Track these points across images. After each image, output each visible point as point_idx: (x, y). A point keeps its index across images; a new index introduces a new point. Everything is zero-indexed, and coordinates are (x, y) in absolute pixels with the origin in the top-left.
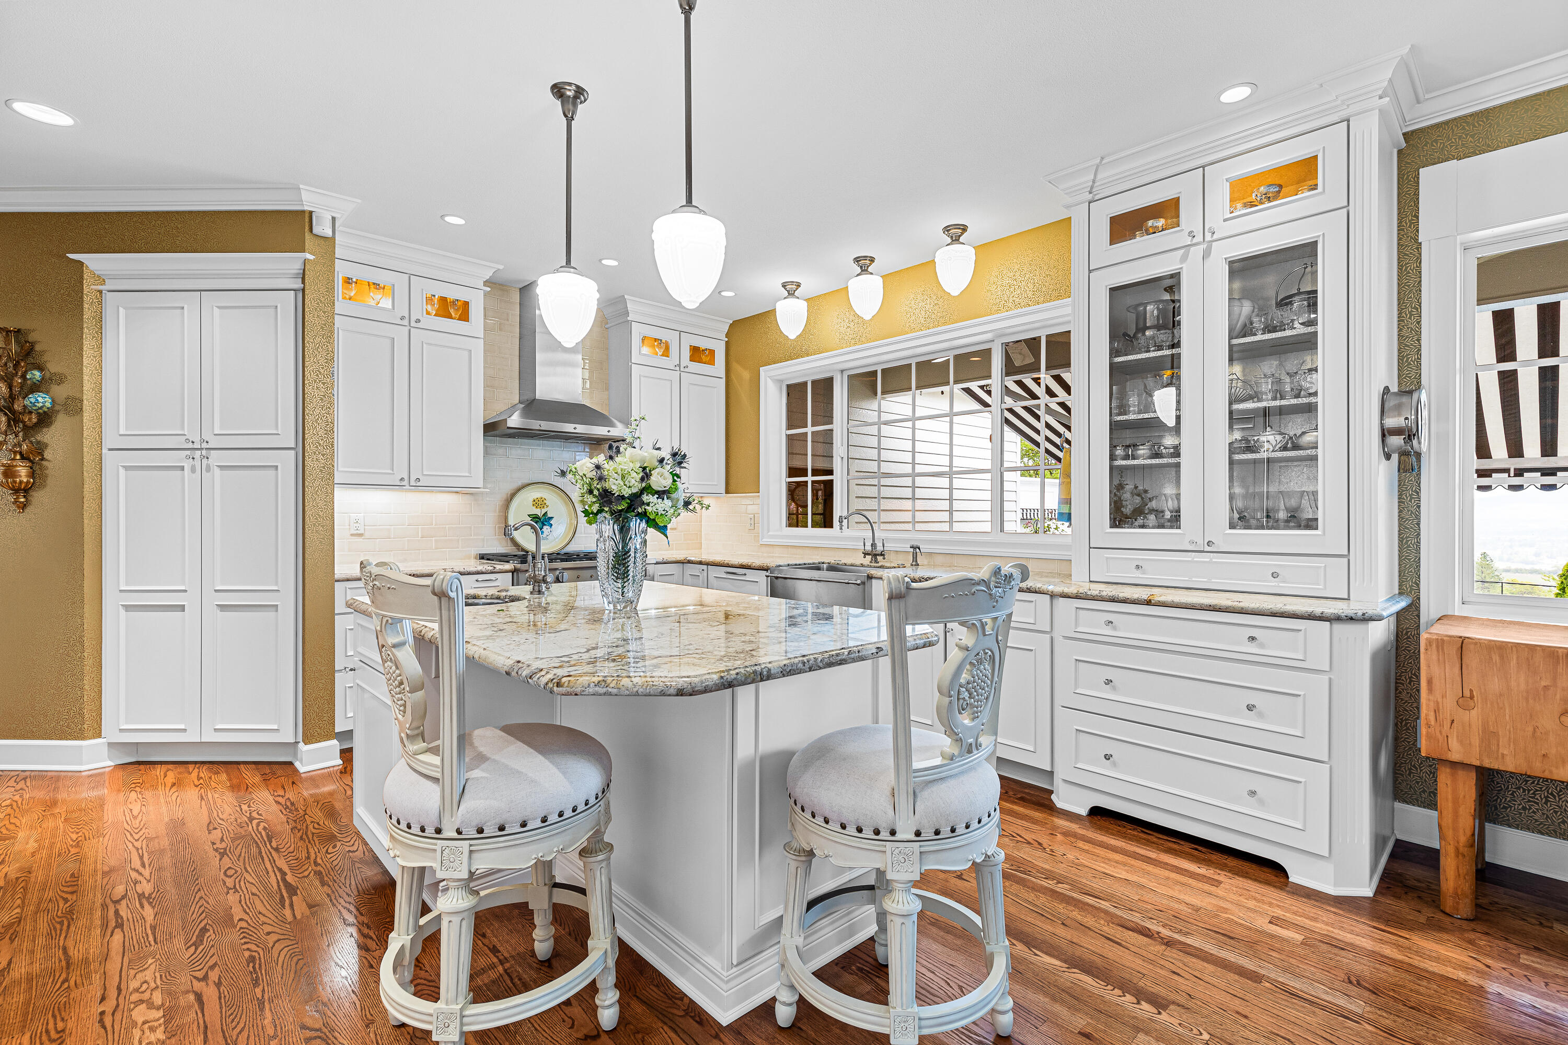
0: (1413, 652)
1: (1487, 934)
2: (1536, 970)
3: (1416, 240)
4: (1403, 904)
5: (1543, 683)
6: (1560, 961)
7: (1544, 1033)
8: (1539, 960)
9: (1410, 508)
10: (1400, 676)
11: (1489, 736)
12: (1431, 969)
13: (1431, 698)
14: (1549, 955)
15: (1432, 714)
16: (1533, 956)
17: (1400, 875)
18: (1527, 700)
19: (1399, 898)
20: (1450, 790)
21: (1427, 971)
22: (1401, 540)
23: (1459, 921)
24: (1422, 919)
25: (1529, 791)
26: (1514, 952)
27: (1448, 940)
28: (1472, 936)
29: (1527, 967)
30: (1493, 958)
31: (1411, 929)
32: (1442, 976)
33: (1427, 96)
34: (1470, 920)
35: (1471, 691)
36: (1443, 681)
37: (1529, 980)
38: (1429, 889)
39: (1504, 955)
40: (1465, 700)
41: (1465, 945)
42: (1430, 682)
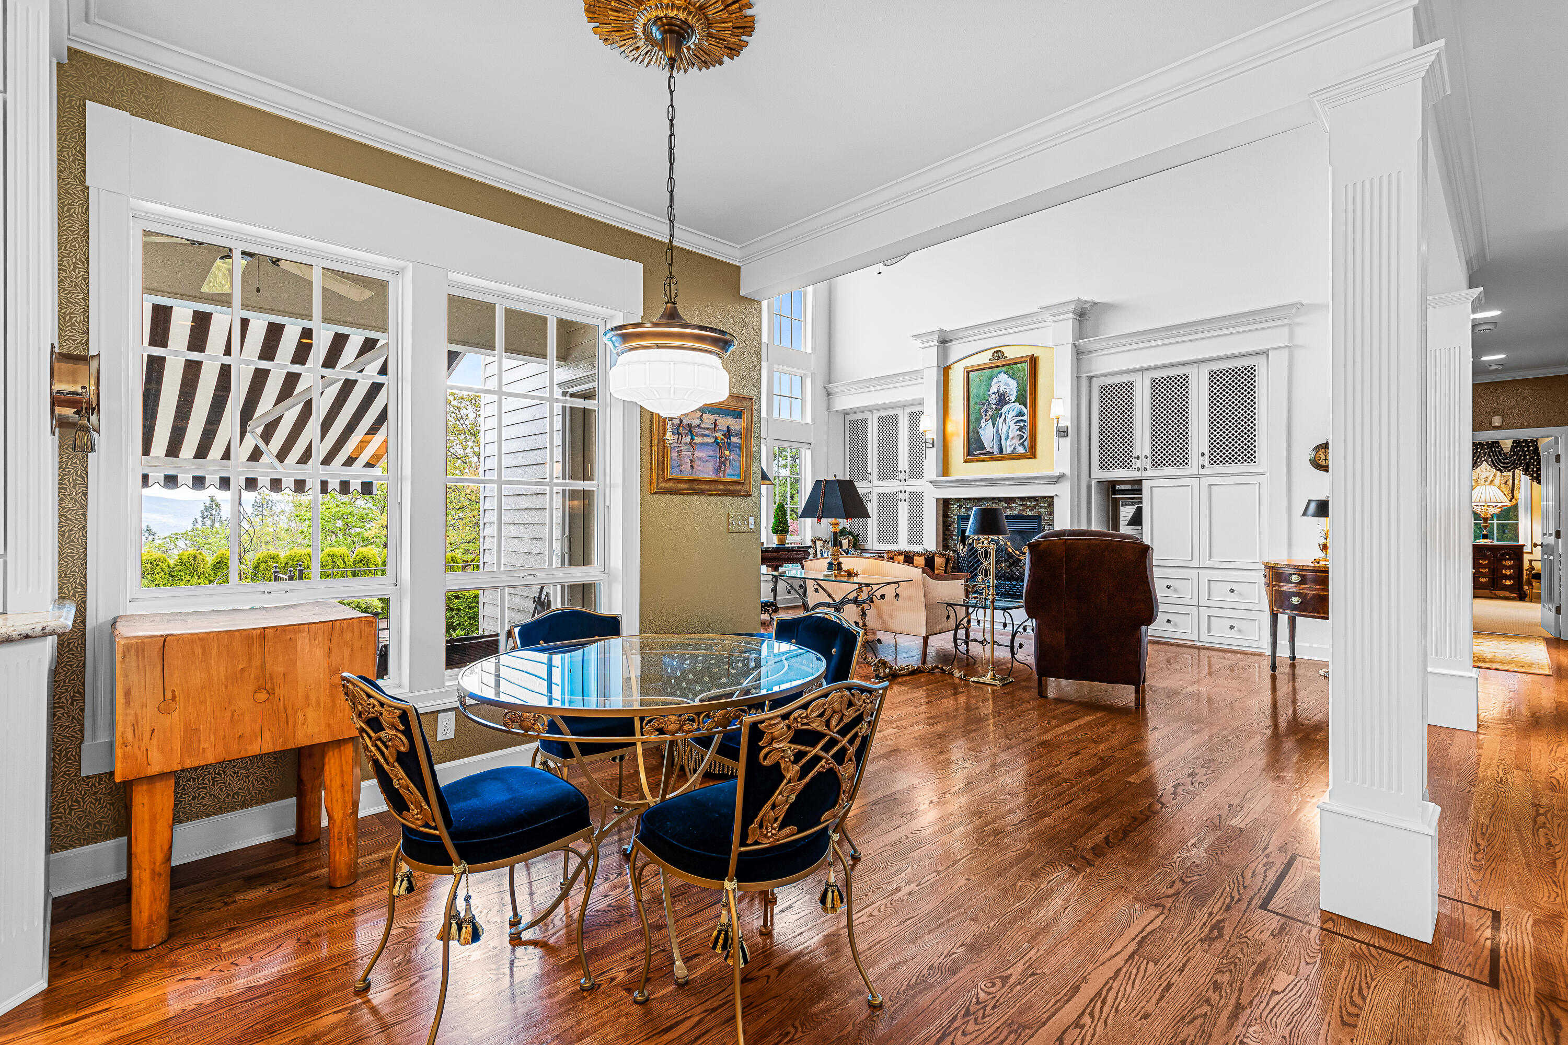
0: (77, 666)
1: (185, 945)
2: (237, 951)
3: (83, 182)
4: (88, 971)
5: (240, 667)
6: (253, 929)
7: (266, 1007)
8: (237, 940)
9: (74, 496)
10: (60, 698)
11: (191, 733)
12: (145, 1025)
13: (129, 711)
14: (243, 928)
15: (130, 730)
16: (231, 939)
17: (72, 939)
18: (226, 687)
19: (82, 967)
20: (146, 809)
21: (142, 1030)
22: (62, 534)
23: (154, 951)
24: (116, 975)
25: (198, 778)
26: (215, 946)
27: (152, 978)
28: (172, 957)
29: (230, 953)
30: (199, 966)
31: (107, 995)
32: (159, 1023)
33: (97, 20)
34: (165, 941)
35: (173, 692)
36: (143, 689)
37: (237, 965)
38: (112, 935)
39: (207, 956)
40: (166, 705)
41: (168, 972)
42: (127, 694)
